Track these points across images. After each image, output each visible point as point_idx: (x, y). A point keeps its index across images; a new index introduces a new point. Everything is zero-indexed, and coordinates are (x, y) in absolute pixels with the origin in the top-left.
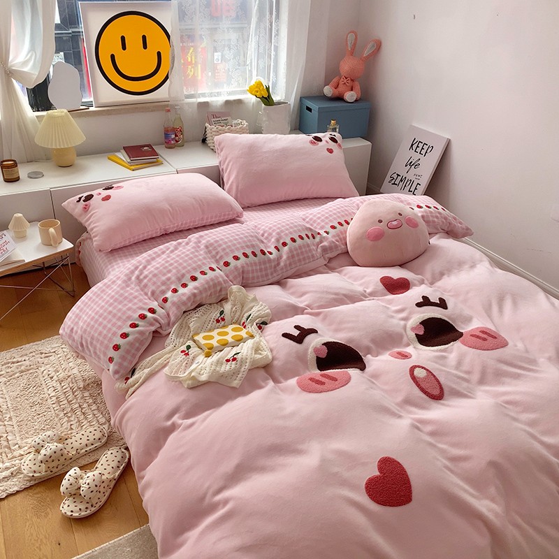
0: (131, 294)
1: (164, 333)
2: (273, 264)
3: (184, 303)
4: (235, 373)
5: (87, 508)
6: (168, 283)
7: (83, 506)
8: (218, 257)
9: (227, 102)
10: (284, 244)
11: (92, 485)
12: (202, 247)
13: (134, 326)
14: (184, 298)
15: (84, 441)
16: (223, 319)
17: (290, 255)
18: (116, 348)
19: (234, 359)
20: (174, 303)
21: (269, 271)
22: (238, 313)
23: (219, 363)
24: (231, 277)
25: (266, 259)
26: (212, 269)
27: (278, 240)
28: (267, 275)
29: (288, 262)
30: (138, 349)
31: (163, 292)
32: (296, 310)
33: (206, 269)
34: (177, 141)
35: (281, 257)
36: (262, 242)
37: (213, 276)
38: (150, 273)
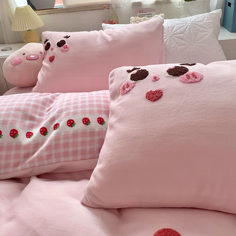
35: (42, 143)
36: (32, 118)
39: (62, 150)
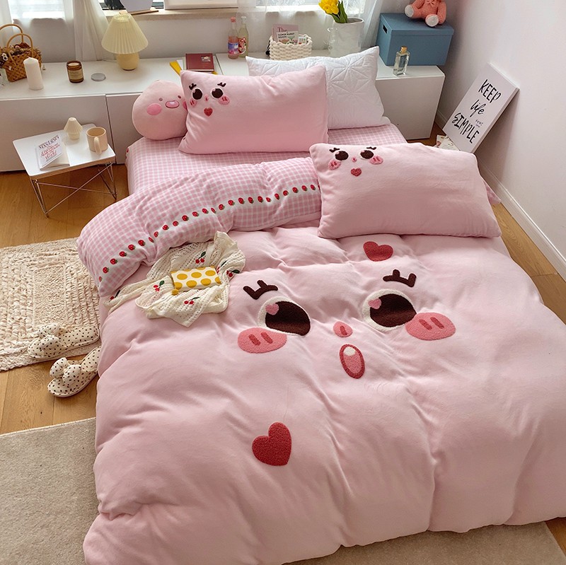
0: (130, 223)
1: (149, 264)
2: (268, 212)
3: (170, 241)
4: (189, 314)
5: (66, 391)
6: (163, 219)
7: (63, 389)
8: (216, 199)
9: (299, 14)
10: (285, 193)
11: (72, 375)
12: (205, 186)
13: (123, 254)
14: (172, 237)
15: (79, 337)
16: (203, 261)
17: (288, 204)
18: (106, 270)
19: (192, 303)
20: (162, 239)
21: (263, 218)
22: (217, 258)
23: (178, 303)
24: (223, 220)
25: (262, 207)
26: (205, 211)
27: (280, 188)
28: (260, 221)
29: (284, 212)
30: (123, 275)
31: (157, 227)
32: (271, 263)
33: (199, 210)
34: (241, 52)
35: (279, 205)
36: (265, 188)
37: (203, 218)
38: (151, 206)
39: (294, 209)
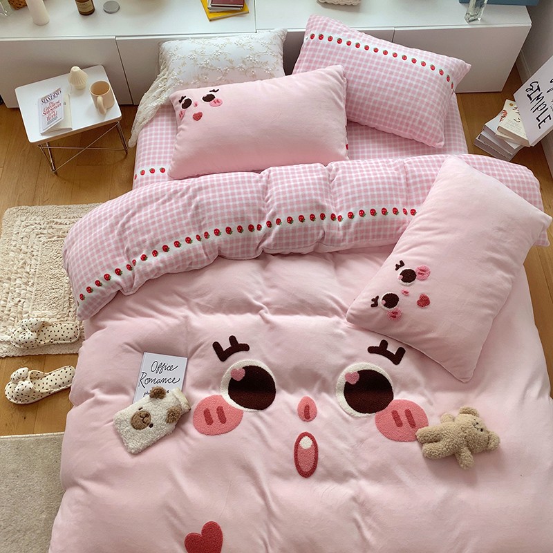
0: (109, 245)
8: (202, 224)
10: (278, 222)
13: (98, 283)
17: (279, 235)
18: (82, 297)
20: (138, 271)
24: (207, 251)
25: (252, 236)
26: (188, 240)
29: (273, 243)
31: (136, 254)
37: (185, 250)
38: (134, 225)
